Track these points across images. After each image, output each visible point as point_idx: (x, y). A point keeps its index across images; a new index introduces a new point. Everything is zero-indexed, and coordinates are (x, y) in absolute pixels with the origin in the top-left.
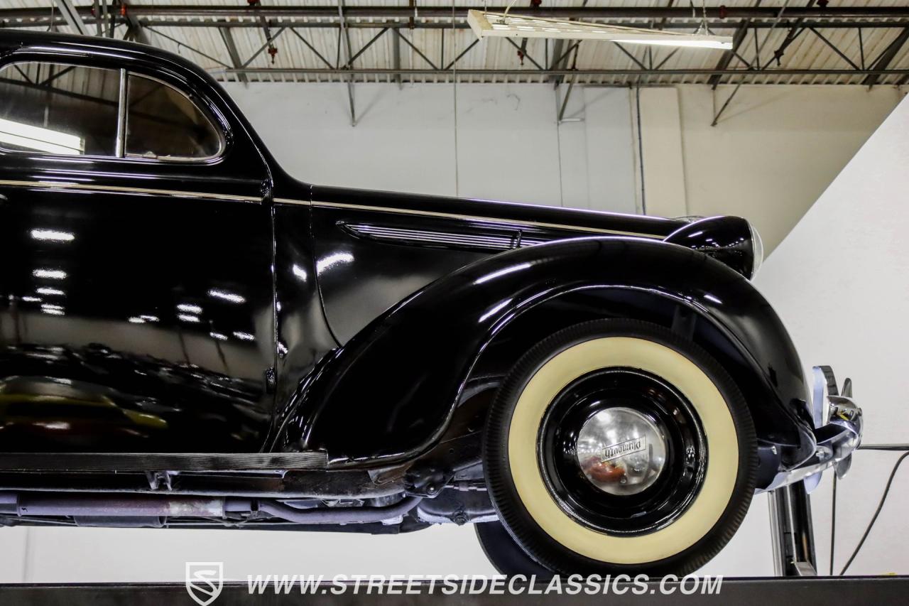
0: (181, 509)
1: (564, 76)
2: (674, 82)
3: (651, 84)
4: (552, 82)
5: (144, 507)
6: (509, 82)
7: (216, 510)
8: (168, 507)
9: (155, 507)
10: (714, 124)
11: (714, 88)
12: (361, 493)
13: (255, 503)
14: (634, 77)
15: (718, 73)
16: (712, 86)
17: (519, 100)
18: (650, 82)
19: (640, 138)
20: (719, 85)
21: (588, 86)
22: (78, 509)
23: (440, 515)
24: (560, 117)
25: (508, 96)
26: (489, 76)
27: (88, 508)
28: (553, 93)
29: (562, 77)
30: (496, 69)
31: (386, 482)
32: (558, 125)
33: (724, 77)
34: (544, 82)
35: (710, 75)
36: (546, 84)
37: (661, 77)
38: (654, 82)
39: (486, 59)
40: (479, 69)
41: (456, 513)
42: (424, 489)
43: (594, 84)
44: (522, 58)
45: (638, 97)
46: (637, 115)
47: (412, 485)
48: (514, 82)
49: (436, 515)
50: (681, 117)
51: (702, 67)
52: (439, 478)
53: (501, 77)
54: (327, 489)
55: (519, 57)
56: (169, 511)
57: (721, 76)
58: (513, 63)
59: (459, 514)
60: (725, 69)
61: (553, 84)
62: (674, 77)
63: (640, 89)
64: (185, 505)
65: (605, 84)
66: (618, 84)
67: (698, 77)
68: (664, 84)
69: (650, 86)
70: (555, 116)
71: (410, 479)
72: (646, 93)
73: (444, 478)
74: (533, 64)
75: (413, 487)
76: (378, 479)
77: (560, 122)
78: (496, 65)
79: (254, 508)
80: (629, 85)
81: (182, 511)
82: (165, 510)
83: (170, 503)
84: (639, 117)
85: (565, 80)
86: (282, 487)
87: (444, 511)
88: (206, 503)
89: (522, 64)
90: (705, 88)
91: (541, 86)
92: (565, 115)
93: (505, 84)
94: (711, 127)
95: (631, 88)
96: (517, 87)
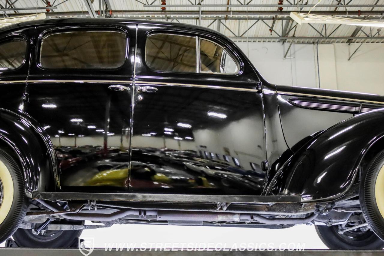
0: (222, 218)
1: (286, 39)
2: (332, 42)
3: (323, 43)
4: (281, 42)
5: (208, 217)
6: (263, 42)
7: (236, 219)
8: (217, 217)
9: (212, 217)
10: (349, 59)
11: (349, 45)
12: (298, 212)
13: (252, 216)
14: (316, 40)
15: (351, 38)
16: (348, 44)
17: (267, 49)
18: (322, 42)
19: (318, 65)
20: (351, 43)
21: (296, 44)
22: (181, 217)
23: (321, 222)
24: (285, 57)
25: (263, 48)
26: (255, 40)
27: (185, 217)
28: (282, 47)
29: (286, 40)
30: (259, 36)
31: (308, 208)
32: (284, 60)
33: (354, 40)
34: (278, 42)
35: (348, 39)
36: (278, 43)
37: (327, 40)
38: (324, 42)
39: (255, 33)
40: (252, 36)
41: (328, 221)
42: (324, 211)
43: (299, 43)
44: (271, 32)
45: (317, 48)
46: (317, 56)
47: (318, 209)
48: (265, 42)
49: (319, 222)
50: (335, 56)
51: (345, 36)
52: (329, 206)
53: (260, 40)
54: (284, 210)
55: (270, 31)
56: (218, 219)
57: (353, 39)
58: (266, 34)
59: (329, 222)
60: (355, 37)
61: (281, 43)
62: (332, 40)
63: (318, 45)
64: (224, 217)
65: (303, 43)
66: (309, 43)
67: (343, 40)
68: (328, 43)
69: (322, 44)
70: (283, 56)
71: (318, 207)
72: (320, 46)
73: (332, 206)
74: (277, 35)
75: (319, 210)
76: (304, 206)
77: (285, 59)
78: (259, 34)
79: (252, 218)
80: (313, 43)
81: (223, 219)
82: (216, 218)
83: (218, 216)
84: (318, 56)
85: (287, 41)
86: (267, 209)
87: (323, 220)
88: (233, 216)
89: (271, 34)
90: (346, 45)
91: (276, 43)
92: (287, 56)
93: (262, 43)
94: (348, 61)
95: (314, 45)
96: (266, 44)
